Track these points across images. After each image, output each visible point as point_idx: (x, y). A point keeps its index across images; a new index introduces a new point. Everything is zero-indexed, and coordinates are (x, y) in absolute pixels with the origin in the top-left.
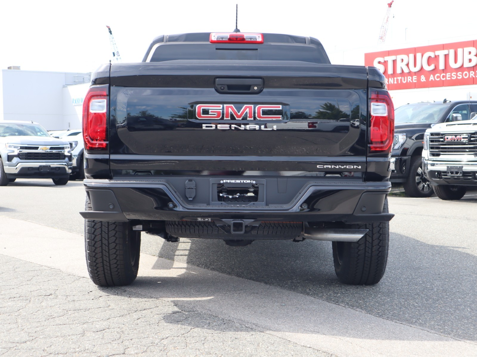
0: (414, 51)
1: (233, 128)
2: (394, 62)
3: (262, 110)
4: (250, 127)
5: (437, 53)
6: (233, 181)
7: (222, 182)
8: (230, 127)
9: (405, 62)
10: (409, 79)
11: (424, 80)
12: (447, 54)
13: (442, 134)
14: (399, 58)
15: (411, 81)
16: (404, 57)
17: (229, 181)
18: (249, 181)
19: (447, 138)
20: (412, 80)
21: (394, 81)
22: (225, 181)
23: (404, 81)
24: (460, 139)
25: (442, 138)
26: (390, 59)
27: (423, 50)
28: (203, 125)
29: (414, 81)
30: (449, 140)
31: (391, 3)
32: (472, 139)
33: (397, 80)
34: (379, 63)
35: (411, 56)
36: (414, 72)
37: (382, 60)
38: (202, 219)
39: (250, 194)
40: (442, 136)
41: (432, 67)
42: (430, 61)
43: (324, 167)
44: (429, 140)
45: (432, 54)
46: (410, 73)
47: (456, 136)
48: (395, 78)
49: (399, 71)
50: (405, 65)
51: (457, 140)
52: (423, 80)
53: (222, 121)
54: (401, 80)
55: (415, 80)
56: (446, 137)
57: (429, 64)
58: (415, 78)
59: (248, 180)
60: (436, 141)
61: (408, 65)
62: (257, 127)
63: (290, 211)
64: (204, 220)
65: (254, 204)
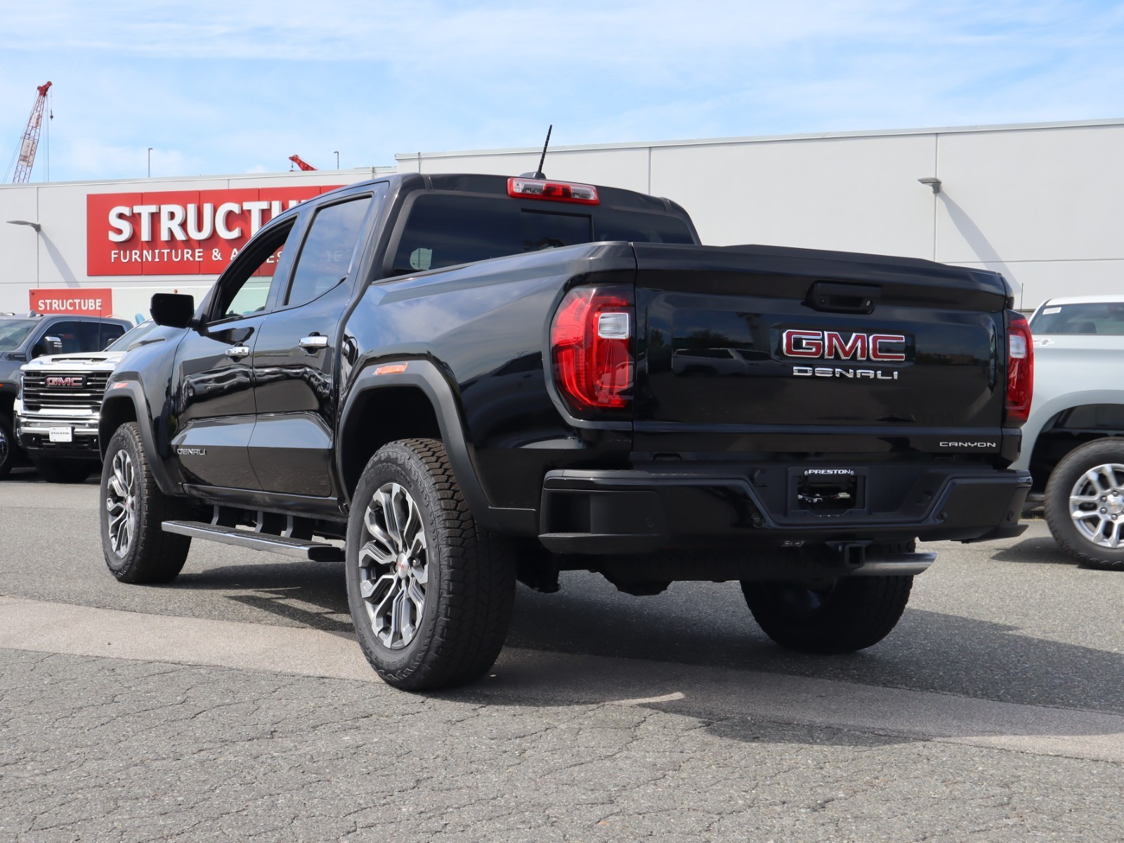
0: (199, 198)
1: (838, 375)
2: (155, 217)
3: (879, 342)
4: (861, 373)
5: (247, 206)
6: (823, 472)
7: (806, 473)
8: (834, 373)
9: (179, 218)
10: (187, 255)
11: (219, 257)
12: (267, 209)
13: (43, 373)
14: (166, 209)
15: (191, 259)
16: (178, 209)
17: (816, 472)
18: (844, 472)
19: (51, 381)
20: (193, 255)
21: (153, 257)
22: (810, 472)
23: (177, 257)
24: (71, 383)
25: (42, 380)
26: (145, 211)
27: (218, 198)
28: (795, 368)
29: (197, 259)
30: (53, 383)
31: (44, 86)
32: (89, 383)
33: (161, 255)
34: (121, 216)
35: (192, 208)
36: (197, 241)
37: (126, 210)
38: (791, 543)
39: (843, 495)
40: (43, 378)
41: (235, 234)
42: (230, 219)
43: (948, 444)
44: (24, 384)
45: (235, 208)
46: (189, 243)
47: (64, 378)
48: (157, 251)
49: (164, 236)
50: (179, 225)
51: (66, 385)
52: (215, 257)
53: (822, 361)
54: (169, 254)
55: (199, 257)
56: (49, 379)
57: (229, 227)
58: (198, 252)
59: (844, 469)
60: (34, 385)
61: (183, 225)
62: (871, 374)
63: (923, 524)
64: (794, 544)
65: (851, 512)
